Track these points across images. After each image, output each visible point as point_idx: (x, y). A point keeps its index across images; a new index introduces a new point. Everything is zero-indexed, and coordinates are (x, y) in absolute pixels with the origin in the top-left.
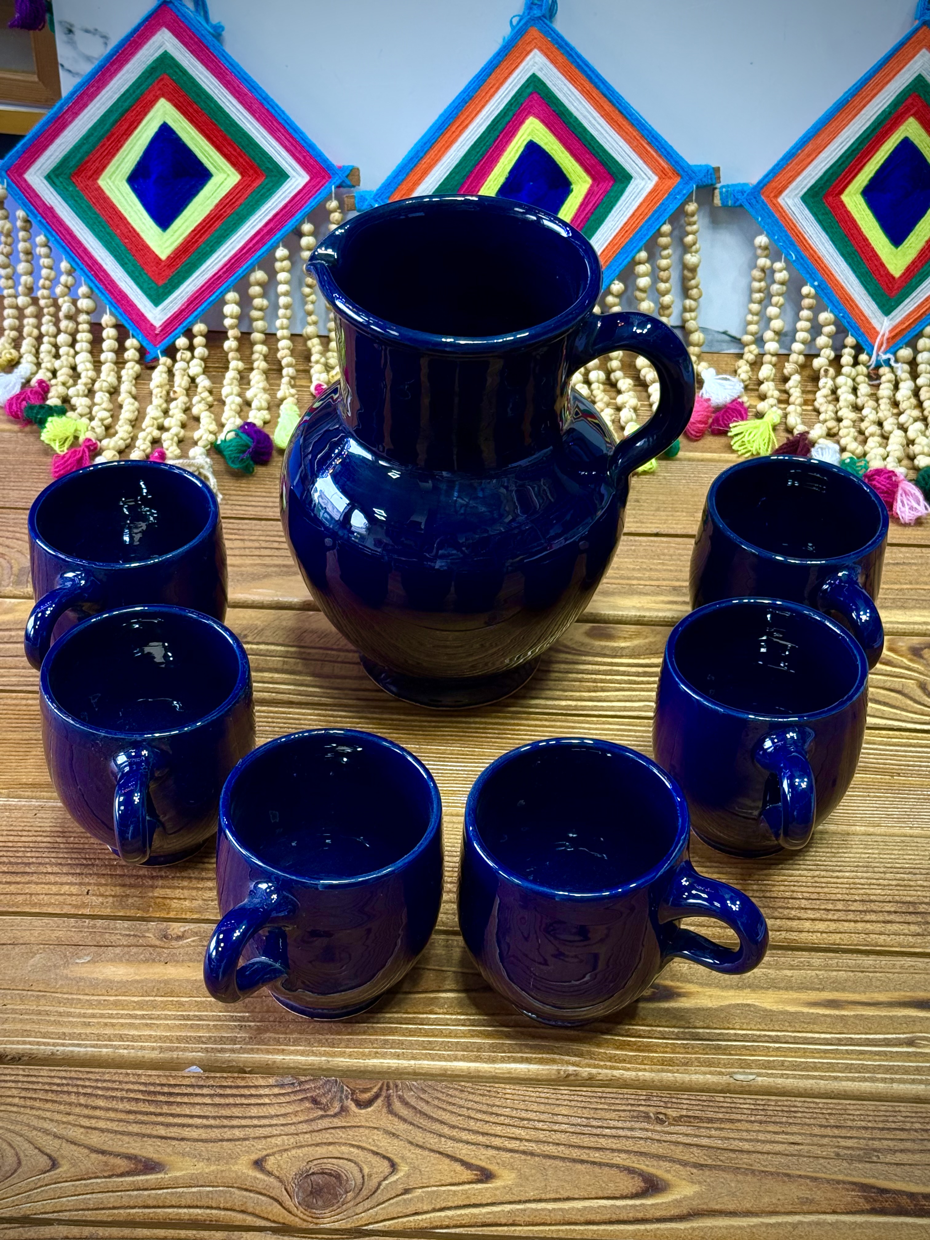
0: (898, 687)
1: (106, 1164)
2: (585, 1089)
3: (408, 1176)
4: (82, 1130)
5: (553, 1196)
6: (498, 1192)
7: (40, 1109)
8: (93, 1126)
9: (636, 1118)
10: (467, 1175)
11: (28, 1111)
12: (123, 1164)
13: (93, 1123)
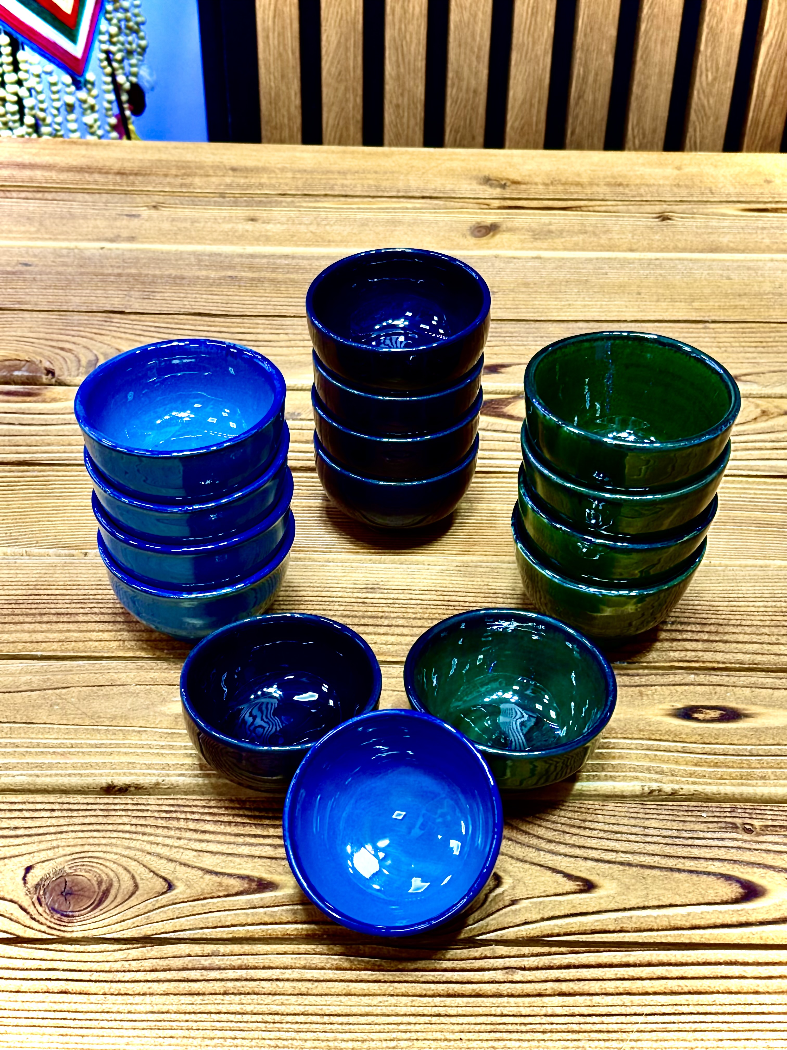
1: (220, 884)
2: (671, 803)
3: (513, 888)
4: (195, 853)
5: (656, 903)
6: (602, 901)
7: (151, 835)
8: (204, 849)
9: (724, 829)
10: (571, 886)
11: (140, 837)
12: (237, 885)
13: (204, 846)
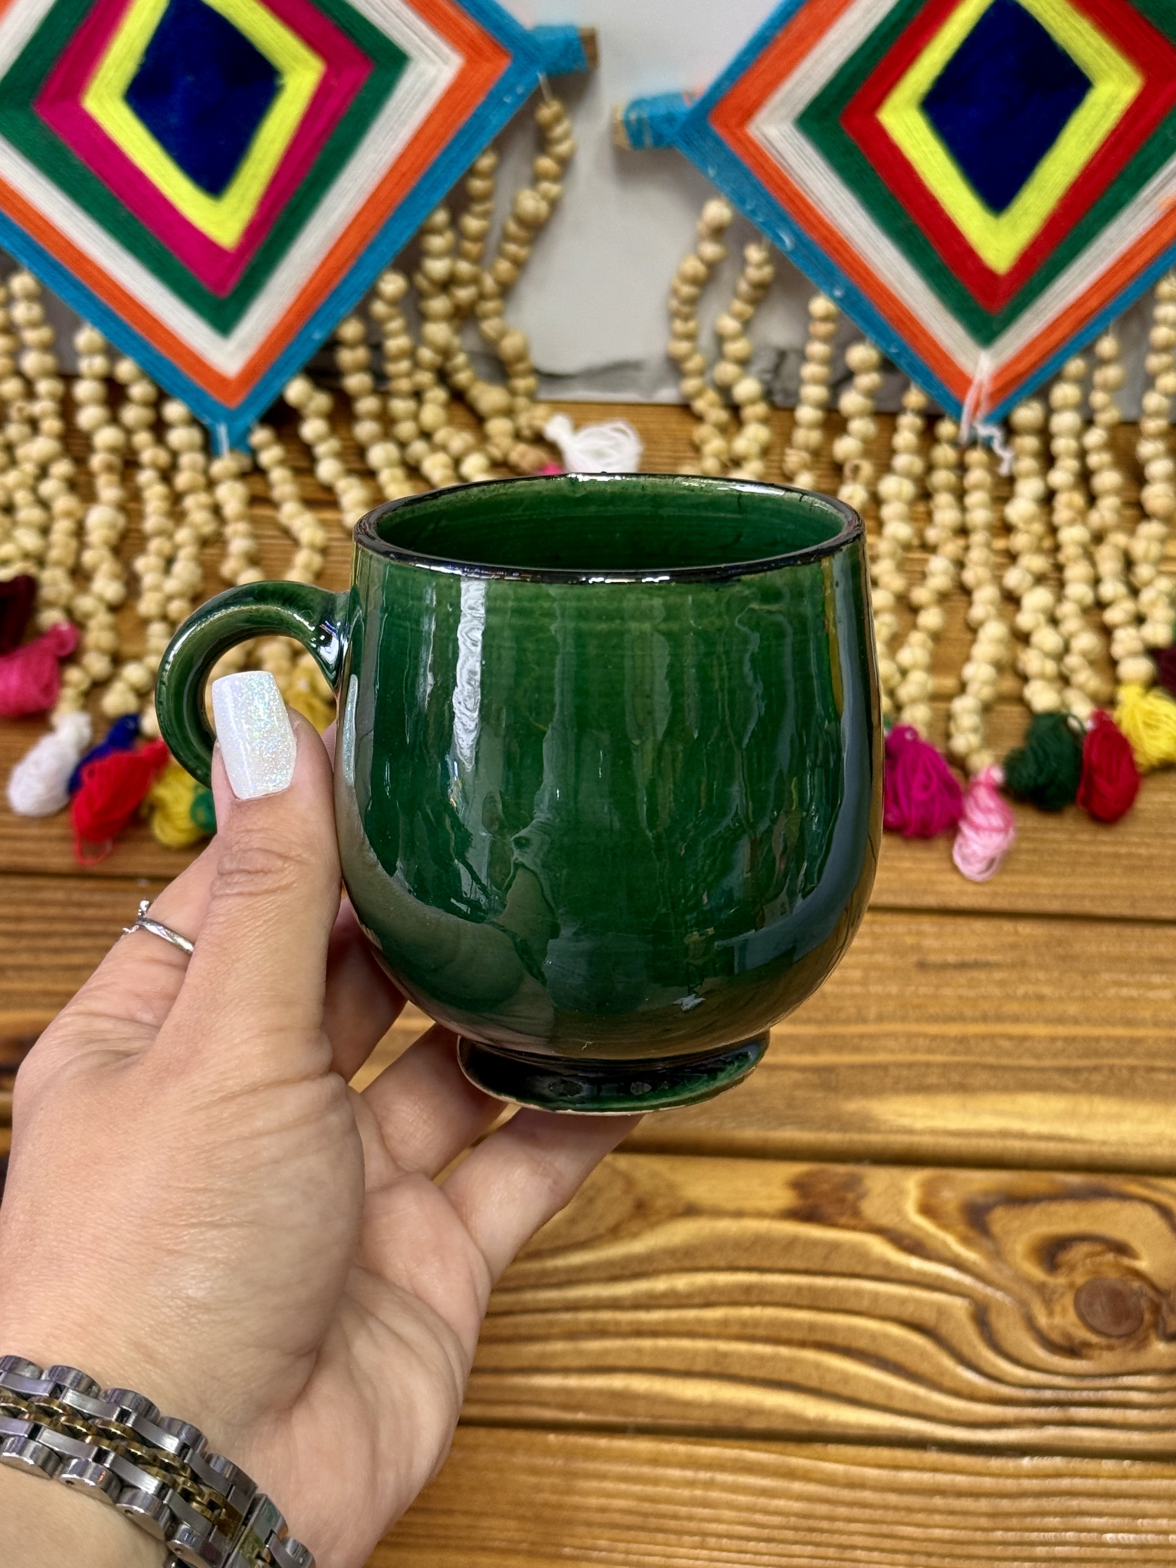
0: (929, 1317)
